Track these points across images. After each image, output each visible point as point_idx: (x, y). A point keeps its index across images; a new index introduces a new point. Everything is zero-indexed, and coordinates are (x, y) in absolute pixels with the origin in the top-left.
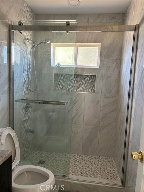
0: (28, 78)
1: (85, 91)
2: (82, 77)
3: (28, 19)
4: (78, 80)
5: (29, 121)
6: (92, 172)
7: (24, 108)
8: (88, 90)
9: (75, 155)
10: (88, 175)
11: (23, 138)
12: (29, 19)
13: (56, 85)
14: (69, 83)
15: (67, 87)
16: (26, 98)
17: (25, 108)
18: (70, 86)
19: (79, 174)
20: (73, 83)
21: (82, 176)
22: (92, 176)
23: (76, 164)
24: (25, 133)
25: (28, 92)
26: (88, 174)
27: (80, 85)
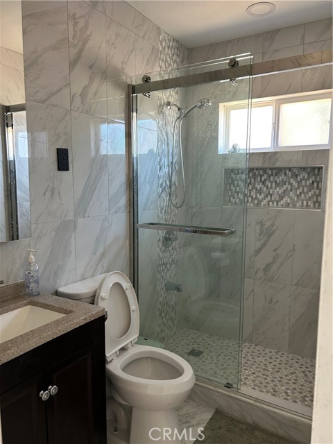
0: (170, 181)
1: (298, 205)
2: (289, 174)
3: (169, 64)
4: (281, 180)
5: (173, 266)
6: (300, 393)
7: (161, 240)
8: (305, 203)
9: (271, 352)
10: (288, 398)
11: (161, 300)
12: (172, 63)
13: (230, 194)
14: (258, 188)
15: (254, 196)
16: (166, 221)
17: (163, 241)
18: (260, 195)
19: (268, 392)
20: (267, 188)
21: (274, 395)
22: (297, 400)
23: (269, 371)
24: (165, 289)
25: (169, 210)
26: (289, 396)
27: (284, 191)
